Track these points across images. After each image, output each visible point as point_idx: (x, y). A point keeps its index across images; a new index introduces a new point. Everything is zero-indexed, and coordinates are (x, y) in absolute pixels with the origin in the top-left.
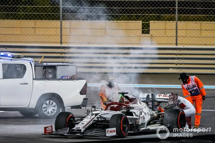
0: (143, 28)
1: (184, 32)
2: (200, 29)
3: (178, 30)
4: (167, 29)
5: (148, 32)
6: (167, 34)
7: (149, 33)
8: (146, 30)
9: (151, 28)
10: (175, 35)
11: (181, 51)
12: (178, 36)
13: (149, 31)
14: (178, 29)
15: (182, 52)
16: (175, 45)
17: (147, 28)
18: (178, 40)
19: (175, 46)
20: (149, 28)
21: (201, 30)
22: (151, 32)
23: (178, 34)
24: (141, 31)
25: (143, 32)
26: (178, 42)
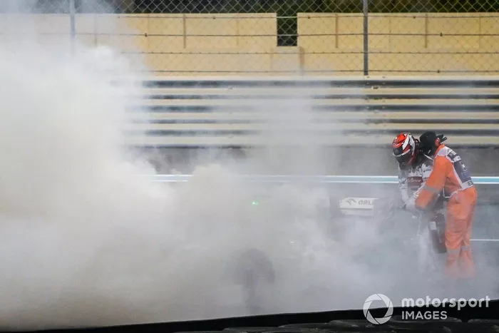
0: (279, 32)
1: (385, 39)
2: (424, 33)
3: (369, 36)
4: (339, 33)
5: (292, 42)
6: (342, 46)
7: (295, 45)
8: (287, 35)
9: (299, 31)
10: (363, 47)
11: (377, 88)
12: (369, 51)
13: (295, 38)
14: (369, 32)
15: (381, 91)
16: (363, 73)
17: (289, 32)
18: (369, 61)
19: (362, 77)
20: (296, 32)
21: (426, 35)
22: (299, 40)
23: (369, 46)
24: (275, 39)
25: (280, 43)
26: (370, 67)
